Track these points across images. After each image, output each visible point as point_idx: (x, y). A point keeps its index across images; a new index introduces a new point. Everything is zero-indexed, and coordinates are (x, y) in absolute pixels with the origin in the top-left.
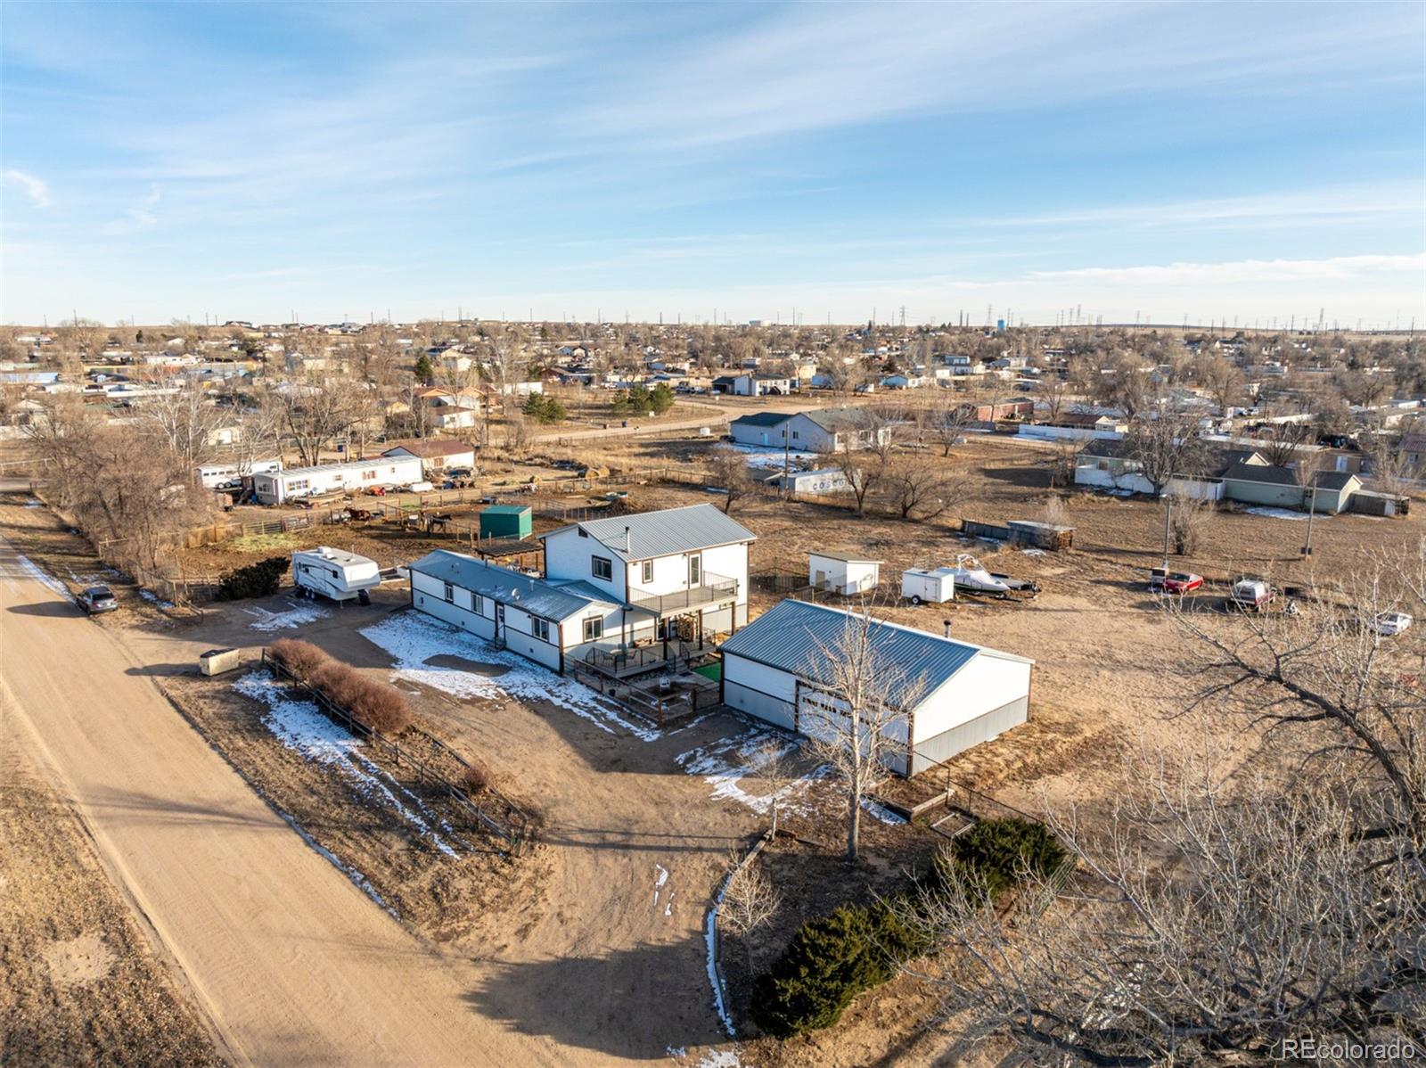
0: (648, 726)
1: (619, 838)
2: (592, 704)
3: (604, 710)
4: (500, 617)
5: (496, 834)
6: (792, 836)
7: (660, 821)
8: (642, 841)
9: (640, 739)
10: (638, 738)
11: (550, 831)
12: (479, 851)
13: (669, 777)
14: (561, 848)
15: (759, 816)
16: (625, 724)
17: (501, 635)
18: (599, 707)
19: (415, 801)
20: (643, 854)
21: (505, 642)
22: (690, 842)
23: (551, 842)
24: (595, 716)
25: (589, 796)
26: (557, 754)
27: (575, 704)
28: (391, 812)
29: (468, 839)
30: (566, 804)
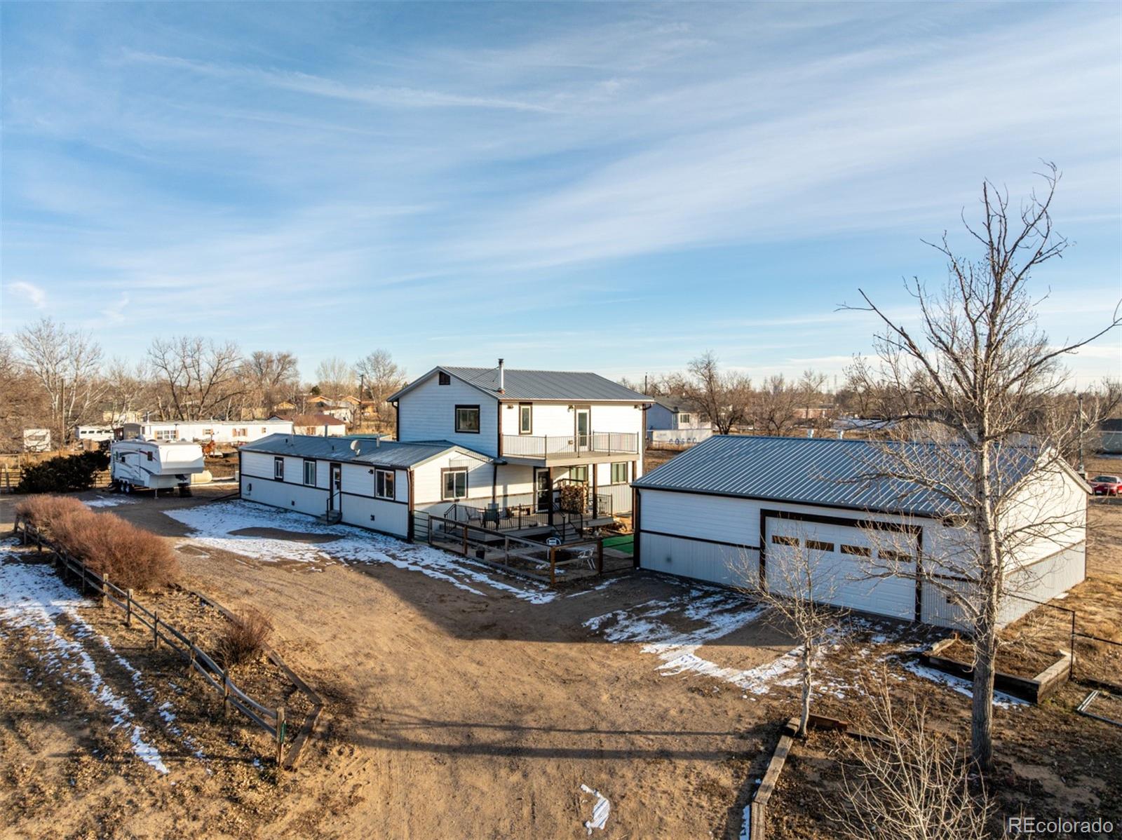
0: (536, 588)
1: (500, 735)
2: (453, 566)
3: (469, 572)
4: (336, 481)
5: (256, 726)
6: (841, 728)
7: (576, 707)
8: (545, 742)
9: (526, 602)
10: (522, 600)
11: (365, 725)
12: (212, 757)
13: (581, 646)
14: (383, 754)
15: (759, 698)
16: (500, 586)
17: (336, 508)
18: (461, 569)
19: (128, 676)
20: (551, 766)
21: (340, 514)
22: (640, 741)
23: (363, 742)
24: (456, 577)
25: (444, 670)
26: (394, 617)
27: (427, 567)
28: (76, 691)
29: (206, 738)
30: (402, 681)
